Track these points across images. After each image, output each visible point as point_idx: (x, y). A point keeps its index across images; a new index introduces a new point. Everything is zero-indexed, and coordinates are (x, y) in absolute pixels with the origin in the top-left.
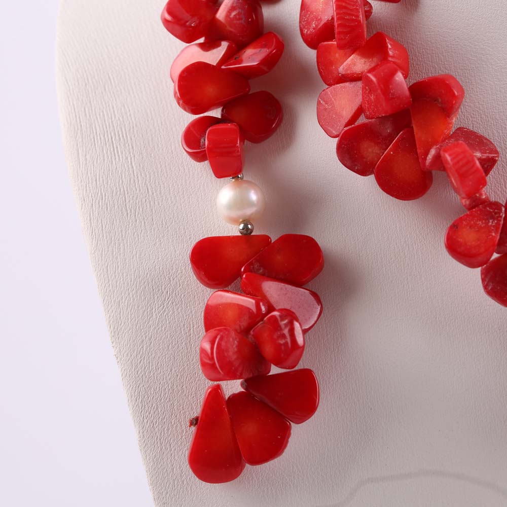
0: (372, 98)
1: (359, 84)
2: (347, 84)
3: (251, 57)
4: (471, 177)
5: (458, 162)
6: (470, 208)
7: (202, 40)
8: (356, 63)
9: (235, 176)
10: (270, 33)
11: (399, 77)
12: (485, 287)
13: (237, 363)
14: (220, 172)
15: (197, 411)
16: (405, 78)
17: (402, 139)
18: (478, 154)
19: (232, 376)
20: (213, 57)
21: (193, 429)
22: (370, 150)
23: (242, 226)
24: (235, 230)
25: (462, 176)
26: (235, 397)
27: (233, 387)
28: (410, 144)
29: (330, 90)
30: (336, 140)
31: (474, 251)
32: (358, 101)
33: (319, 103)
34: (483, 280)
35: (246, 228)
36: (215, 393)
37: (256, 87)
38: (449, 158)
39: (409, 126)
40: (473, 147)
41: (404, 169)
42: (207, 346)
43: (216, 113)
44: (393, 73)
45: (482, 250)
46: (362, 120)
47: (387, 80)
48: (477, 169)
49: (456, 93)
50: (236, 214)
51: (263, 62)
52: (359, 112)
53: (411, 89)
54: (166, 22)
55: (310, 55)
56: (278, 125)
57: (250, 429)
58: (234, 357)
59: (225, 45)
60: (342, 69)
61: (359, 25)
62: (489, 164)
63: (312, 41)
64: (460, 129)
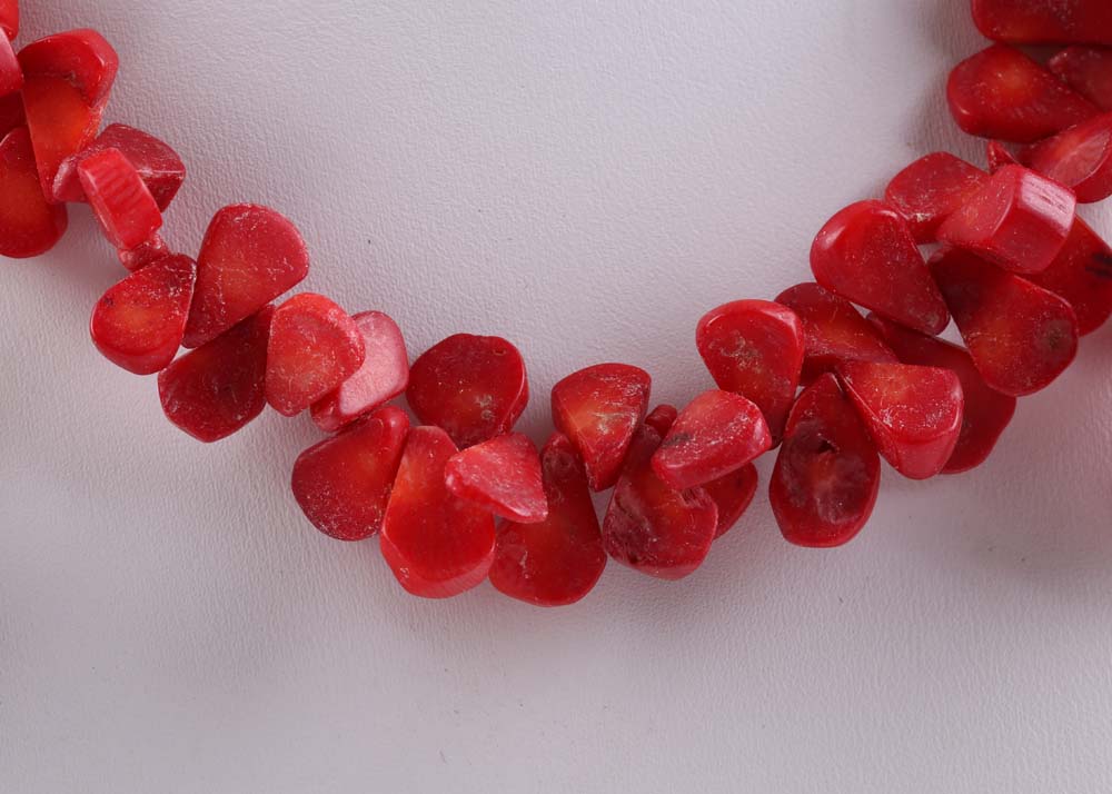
4: (132, 212)
5: (108, 186)
6: (135, 267)
12: (167, 409)
16: (11, 37)
18: (147, 171)
25: (117, 210)
31: (142, 344)
34: (162, 396)
38: (92, 179)
39: (21, 124)
40: (136, 158)
41: (15, 201)
45: (158, 341)
48: (144, 195)
49: (103, 62)
53: (21, 56)
62: (166, 189)
64: (114, 127)
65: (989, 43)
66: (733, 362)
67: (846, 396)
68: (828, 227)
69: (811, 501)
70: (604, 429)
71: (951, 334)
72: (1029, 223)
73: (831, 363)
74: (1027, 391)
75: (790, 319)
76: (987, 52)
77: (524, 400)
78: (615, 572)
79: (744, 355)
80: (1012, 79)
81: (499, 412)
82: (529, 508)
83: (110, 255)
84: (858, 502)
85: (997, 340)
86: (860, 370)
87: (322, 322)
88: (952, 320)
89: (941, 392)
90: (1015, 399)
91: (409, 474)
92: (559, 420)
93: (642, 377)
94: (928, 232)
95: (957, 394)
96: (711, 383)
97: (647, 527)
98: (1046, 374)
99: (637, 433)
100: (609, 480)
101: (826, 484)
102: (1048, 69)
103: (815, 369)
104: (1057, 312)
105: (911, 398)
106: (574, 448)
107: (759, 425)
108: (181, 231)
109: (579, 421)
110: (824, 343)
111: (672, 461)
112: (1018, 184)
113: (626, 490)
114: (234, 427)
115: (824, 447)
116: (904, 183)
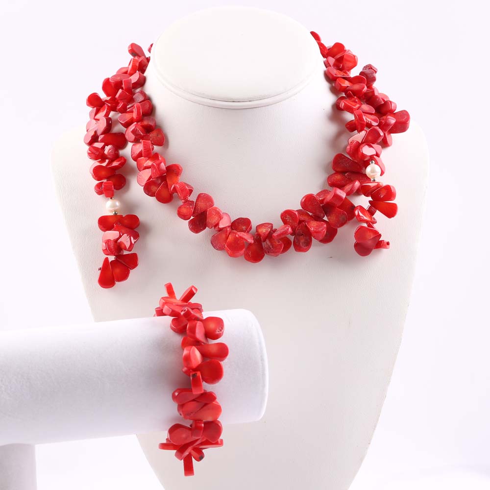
0: (154, 171)
1: (150, 169)
2: (147, 170)
3: (115, 164)
4: (184, 191)
6: (184, 203)
7: (100, 160)
8: (149, 163)
9: (111, 198)
10: (122, 157)
11: (162, 164)
12: (189, 227)
13: (113, 250)
14: (107, 196)
15: (101, 266)
16: (165, 164)
17: (164, 184)
18: (188, 188)
19: (111, 254)
20: (104, 164)
21: (100, 271)
22: (154, 189)
23: (114, 212)
24: (112, 214)
25: (182, 191)
26: (112, 261)
27: (112, 258)
28: (166, 186)
29: (141, 172)
30: (143, 187)
31: (186, 214)
32: (150, 174)
33: (138, 177)
34: (189, 225)
35: (115, 213)
36: (107, 259)
37: (117, 172)
38: (178, 186)
39: (166, 180)
41: (165, 193)
42: (104, 244)
43: (105, 181)
44: (161, 163)
45: (188, 214)
46: (151, 179)
47: (159, 165)
49: (180, 169)
50: (111, 209)
51: (120, 164)
52: (151, 177)
54: (89, 154)
55: (134, 163)
56: (124, 185)
57: (117, 271)
58: (112, 248)
59: (107, 161)
60: (145, 165)
61: (150, 150)
63: (135, 159)
64: (181, 182)
65: (334, 172)
66: (286, 220)
67: (306, 226)
68: (303, 198)
69: (299, 243)
70: (264, 231)
71: (325, 218)
72: (336, 196)
73: (303, 221)
74: (338, 227)
75: (297, 213)
76: (335, 173)
77: (251, 228)
78: (266, 257)
79: (288, 218)
80: (338, 177)
81: (246, 229)
82: (251, 241)
83: (181, 203)
84: (308, 244)
85: (333, 218)
86: (308, 222)
87: (216, 211)
88: (326, 216)
89: (322, 225)
90: (337, 230)
91: (230, 238)
92: (257, 231)
93: (272, 224)
94: (322, 201)
95: (325, 226)
96: (283, 224)
97: (271, 247)
98: (342, 225)
99: (270, 232)
100: (265, 241)
101: (302, 241)
102: (345, 176)
103: (301, 222)
104: (343, 214)
105: (317, 226)
106: (259, 235)
107: (290, 229)
108: (193, 198)
109: (260, 231)
110: (302, 218)
111: (275, 234)
112: (336, 190)
113: (268, 241)
114: (201, 230)
115: (302, 235)
116: (319, 194)
